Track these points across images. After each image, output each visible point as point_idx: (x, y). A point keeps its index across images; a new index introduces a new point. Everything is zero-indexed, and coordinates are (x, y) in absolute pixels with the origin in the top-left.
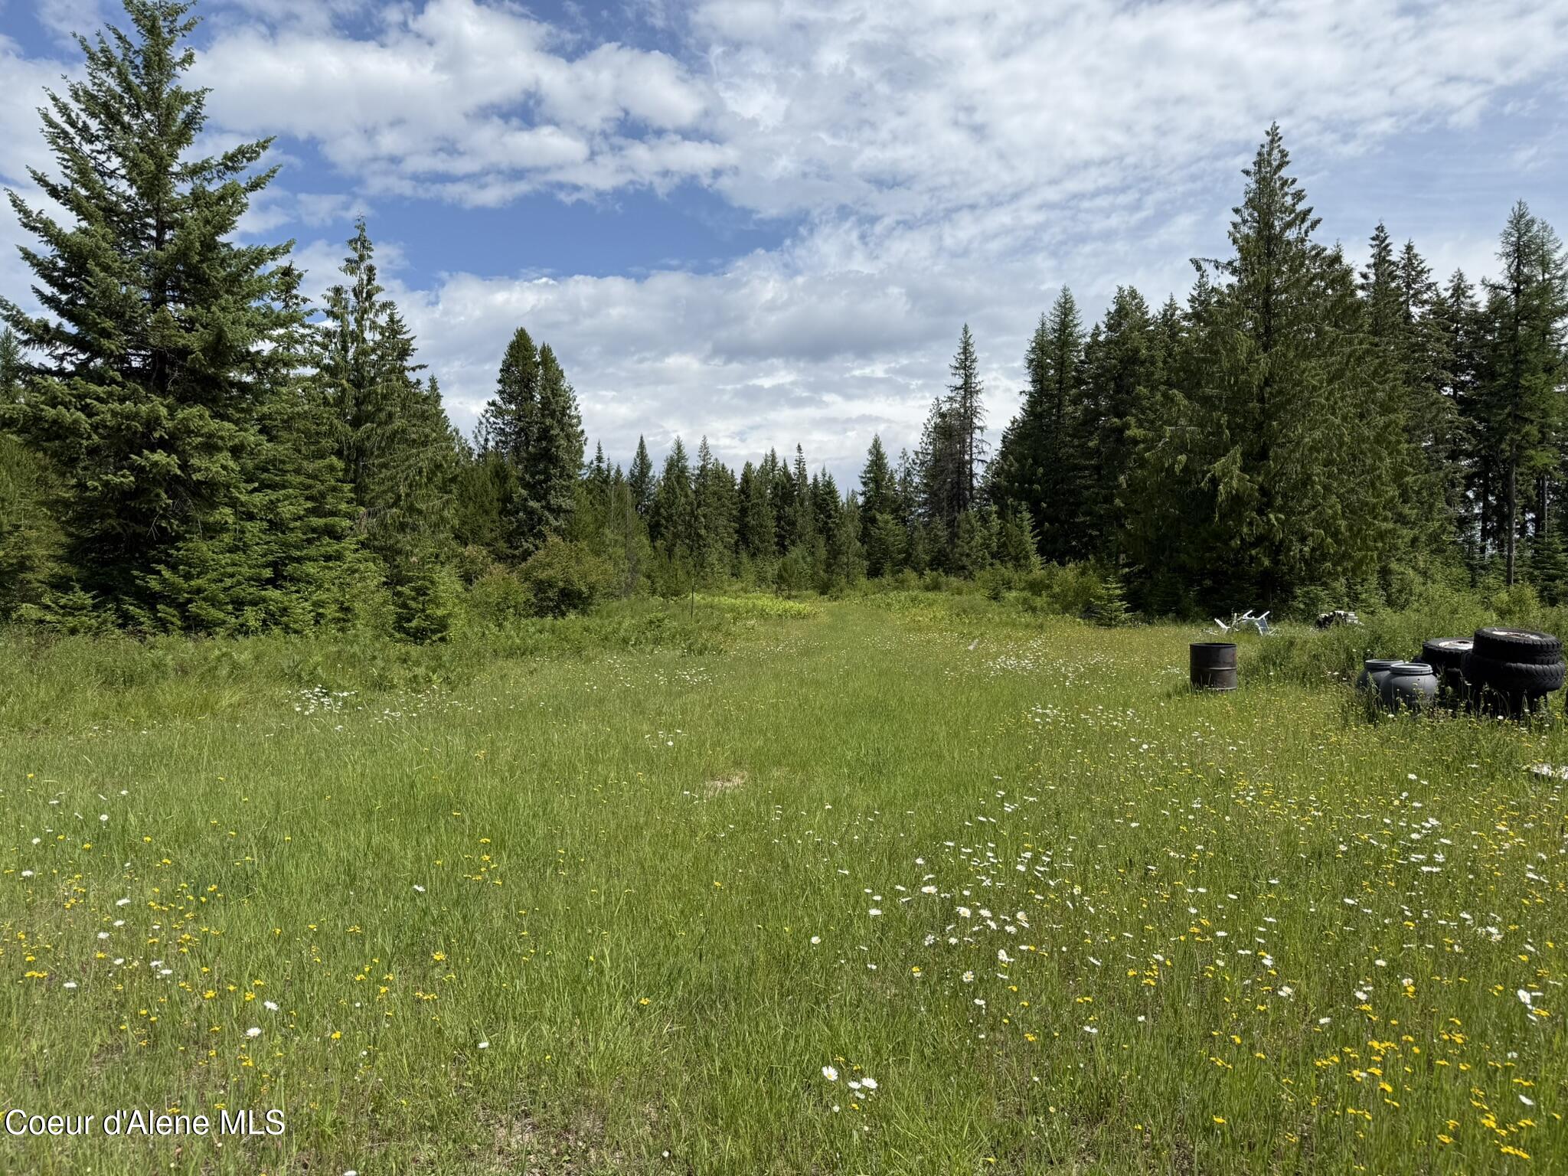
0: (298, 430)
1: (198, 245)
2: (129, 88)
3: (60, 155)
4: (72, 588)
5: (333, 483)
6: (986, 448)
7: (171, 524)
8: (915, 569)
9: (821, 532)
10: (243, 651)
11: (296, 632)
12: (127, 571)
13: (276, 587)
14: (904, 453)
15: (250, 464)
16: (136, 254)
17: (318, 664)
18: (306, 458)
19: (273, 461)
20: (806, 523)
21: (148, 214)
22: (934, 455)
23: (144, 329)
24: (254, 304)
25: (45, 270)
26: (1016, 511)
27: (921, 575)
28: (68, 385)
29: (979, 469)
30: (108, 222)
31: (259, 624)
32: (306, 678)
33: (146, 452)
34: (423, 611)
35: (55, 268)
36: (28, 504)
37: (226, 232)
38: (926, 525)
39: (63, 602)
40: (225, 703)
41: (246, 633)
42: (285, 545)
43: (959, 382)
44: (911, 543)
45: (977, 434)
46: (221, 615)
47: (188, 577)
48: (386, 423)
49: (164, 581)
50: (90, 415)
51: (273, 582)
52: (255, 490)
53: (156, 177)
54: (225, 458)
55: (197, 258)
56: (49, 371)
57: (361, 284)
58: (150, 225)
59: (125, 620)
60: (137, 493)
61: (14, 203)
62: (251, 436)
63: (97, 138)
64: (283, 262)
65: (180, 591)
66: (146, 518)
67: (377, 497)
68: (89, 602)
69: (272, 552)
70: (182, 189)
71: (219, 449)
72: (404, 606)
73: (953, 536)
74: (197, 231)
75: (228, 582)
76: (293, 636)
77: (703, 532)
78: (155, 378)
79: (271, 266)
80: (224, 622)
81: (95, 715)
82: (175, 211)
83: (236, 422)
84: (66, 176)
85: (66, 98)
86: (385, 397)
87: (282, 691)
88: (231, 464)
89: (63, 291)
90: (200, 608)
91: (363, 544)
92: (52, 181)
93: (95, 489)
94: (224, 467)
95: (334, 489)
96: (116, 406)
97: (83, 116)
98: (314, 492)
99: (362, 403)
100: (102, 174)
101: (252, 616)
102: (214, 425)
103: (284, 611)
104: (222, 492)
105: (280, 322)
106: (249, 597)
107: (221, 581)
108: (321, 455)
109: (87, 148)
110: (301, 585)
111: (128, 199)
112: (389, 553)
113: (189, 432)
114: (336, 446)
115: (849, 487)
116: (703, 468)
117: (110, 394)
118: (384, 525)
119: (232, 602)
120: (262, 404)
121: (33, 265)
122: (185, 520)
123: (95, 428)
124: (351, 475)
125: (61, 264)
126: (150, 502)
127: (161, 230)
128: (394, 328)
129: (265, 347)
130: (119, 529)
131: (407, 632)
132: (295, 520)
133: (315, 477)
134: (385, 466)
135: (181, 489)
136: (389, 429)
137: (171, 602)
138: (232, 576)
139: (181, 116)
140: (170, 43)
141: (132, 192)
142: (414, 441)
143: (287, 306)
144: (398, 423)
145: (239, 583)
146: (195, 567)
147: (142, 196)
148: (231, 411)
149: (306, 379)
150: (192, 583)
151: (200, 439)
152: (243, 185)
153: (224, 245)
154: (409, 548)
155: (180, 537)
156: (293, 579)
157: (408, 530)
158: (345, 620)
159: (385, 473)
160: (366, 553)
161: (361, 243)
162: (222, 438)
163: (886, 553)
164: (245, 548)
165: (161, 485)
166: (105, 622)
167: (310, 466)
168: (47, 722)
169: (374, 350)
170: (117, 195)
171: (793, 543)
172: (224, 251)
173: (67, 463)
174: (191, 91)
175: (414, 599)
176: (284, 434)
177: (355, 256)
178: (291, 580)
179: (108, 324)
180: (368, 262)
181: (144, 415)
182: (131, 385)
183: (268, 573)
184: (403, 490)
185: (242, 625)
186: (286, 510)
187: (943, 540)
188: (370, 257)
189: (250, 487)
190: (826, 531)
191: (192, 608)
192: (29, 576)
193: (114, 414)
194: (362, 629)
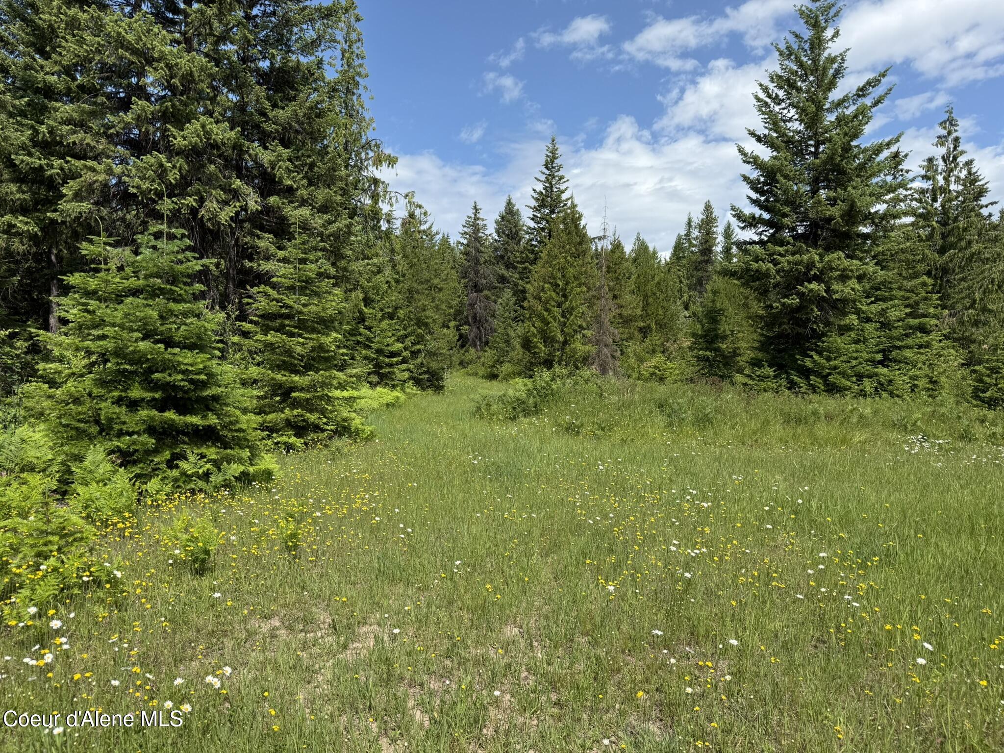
0: (900, 261)
1: (840, 150)
2: (801, 65)
3: (763, 116)
4: (763, 366)
5: (924, 294)
7: (818, 326)
10: (866, 407)
11: (898, 396)
12: (793, 356)
13: (884, 366)
15: (867, 286)
16: (802, 164)
17: (918, 419)
18: (905, 278)
19: (883, 283)
21: (810, 138)
23: (806, 209)
24: (875, 180)
25: (754, 185)
28: (764, 249)
30: (788, 149)
31: (873, 390)
32: (909, 427)
33: (806, 284)
34: (996, 385)
35: (759, 183)
36: (738, 318)
37: (857, 138)
39: (758, 373)
40: (856, 439)
41: (865, 396)
42: (891, 338)
46: (849, 384)
47: (829, 359)
48: (965, 249)
49: (814, 362)
50: (775, 265)
51: (882, 363)
52: (872, 302)
53: (816, 114)
54: (853, 283)
55: (839, 159)
56: (754, 242)
57: (949, 153)
58: (811, 145)
59: (792, 385)
60: (799, 309)
61: (740, 151)
62: (871, 268)
63: (783, 101)
64: (894, 149)
65: (824, 368)
66: (804, 323)
67: (957, 302)
68: (772, 374)
69: (882, 343)
70: (831, 118)
71: (850, 278)
72: (980, 381)
74: (839, 141)
75: (854, 362)
76: (896, 398)
78: (810, 238)
79: (886, 154)
80: (850, 388)
81: (781, 439)
82: (826, 132)
83: (861, 259)
84: (766, 128)
85: (766, 82)
86: (965, 230)
87: (894, 435)
88: (857, 286)
89: (762, 195)
90: (836, 379)
91: (945, 336)
92: (758, 133)
93: (777, 307)
94: (853, 289)
95: (926, 299)
96: (790, 258)
97: (776, 90)
98: (911, 301)
99: (947, 236)
100: (785, 121)
101: (868, 385)
102: (846, 263)
103: (890, 381)
104: (851, 305)
105: (892, 189)
106: (867, 373)
107: (849, 362)
108: (916, 276)
109: (777, 108)
110: (901, 364)
111: (799, 132)
112: (965, 342)
113: (831, 269)
114: (927, 268)
117: (787, 251)
118: (961, 322)
119: (856, 376)
120: (878, 245)
121: (748, 183)
122: (828, 324)
123: (778, 272)
124: (937, 288)
125: (762, 179)
126: (807, 314)
127: (817, 147)
128: (972, 178)
129: (880, 208)
130: (789, 331)
131: (982, 400)
132: (898, 321)
133: (912, 291)
134: (964, 279)
135: (826, 305)
136: (968, 252)
137: (818, 375)
138: (856, 358)
139: (831, 71)
140: (825, 28)
141: (801, 128)
142: (988, 259)
143: (895, 178)
144: (975, 248)
145: (860, 363)
146: (831, 353)
147: (806, 128)
148: (857, 252)
149: (907, 225)
150: (831, 363)
151: (838, 273)
152: (869, 104)
153: (856, 147)
154: (981, 338)
155: (824, 335)
156: (896, 361)
157: (980, 325)
158: (933, 390)
159: (964, 284)
160: (949, 342)
161: (951, 122)
162: (852, 271)
164: (865, 341)
165: (814, 303)
166: (780, 385)
167: (909, 284)
168: (756, 441)
169: (957, 197)
170: (793, 131)
172: (856, 150)
173: (763, 293)
174: (837, 54)
175: (988, 376)
176: (891, 264)
177: (944, 132)
178: (895, 361)
179: (787, 209)
180: (954, 135)
181: (805, 261)
182: (798, 244)
183: (879, 357)
184: (977, 296)
185: (861, 391)
186: (893, 314)
188: (956, 131)
189: (869, 301)
191: (831, 378)
192: (739, 359)
193: (789, 262)
194: (946, 396)
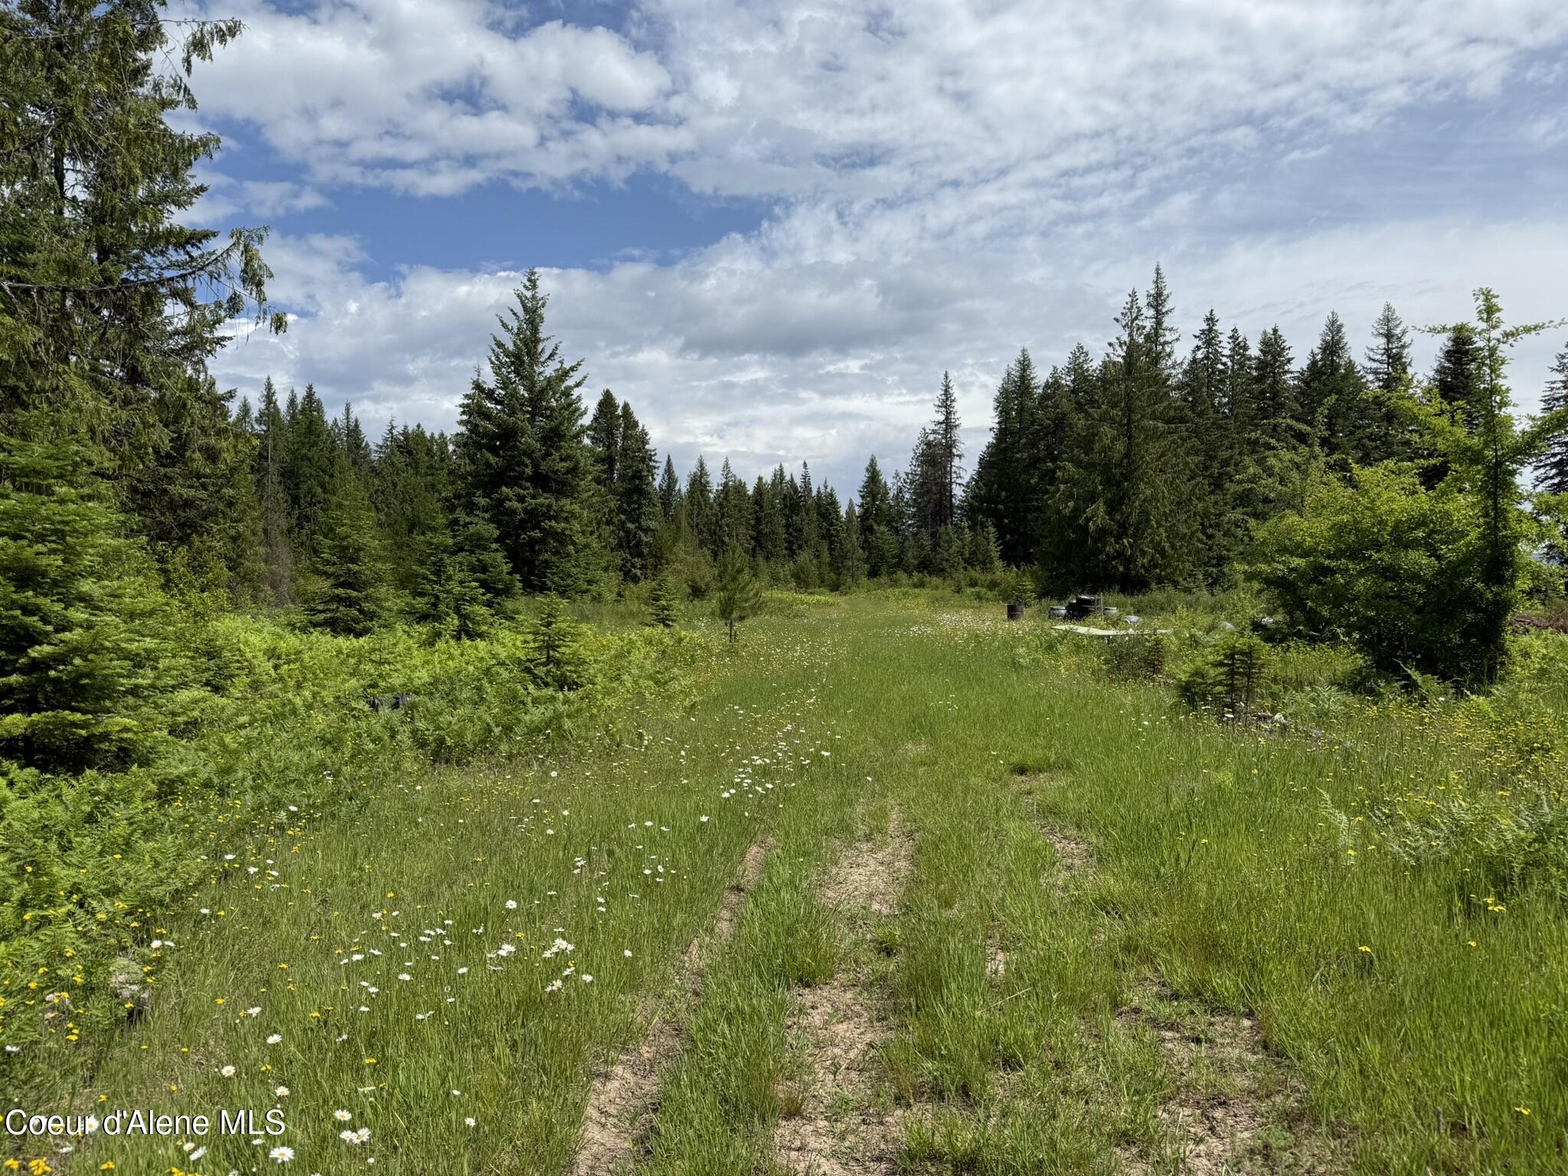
6: (963, 474)
8: (905, 571)
9: (823, 537)
14: (897, 475)
20: (811, 529)
22: (921, 476)
26: (983, 526)
27: (910, 576)
29: (958, 492)
38: (914, 535)
43: (942, 418)
44: (903, 550)
45: (956, 462)
73: (936, 546)
77: (726, 539)
115: (849, 498)
116: (726, 485)
163: (882, 557)
171: (800, 547)
187: (928, 548)
190: (828, 537)
